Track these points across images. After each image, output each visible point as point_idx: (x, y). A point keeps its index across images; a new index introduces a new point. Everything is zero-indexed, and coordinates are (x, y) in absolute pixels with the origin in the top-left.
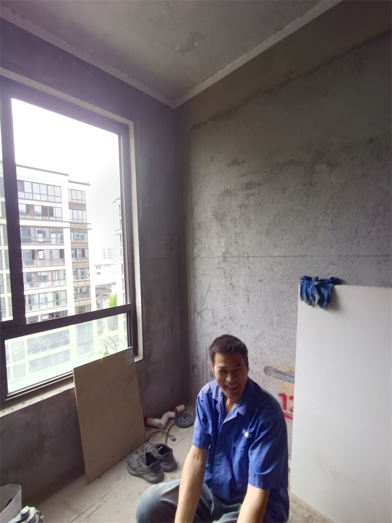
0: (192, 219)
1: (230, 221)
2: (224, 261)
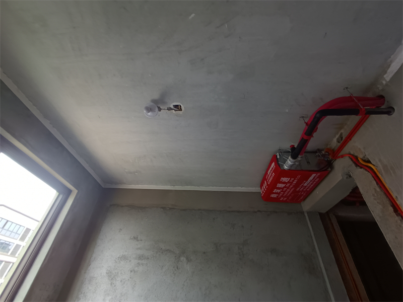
0: (85, 273)
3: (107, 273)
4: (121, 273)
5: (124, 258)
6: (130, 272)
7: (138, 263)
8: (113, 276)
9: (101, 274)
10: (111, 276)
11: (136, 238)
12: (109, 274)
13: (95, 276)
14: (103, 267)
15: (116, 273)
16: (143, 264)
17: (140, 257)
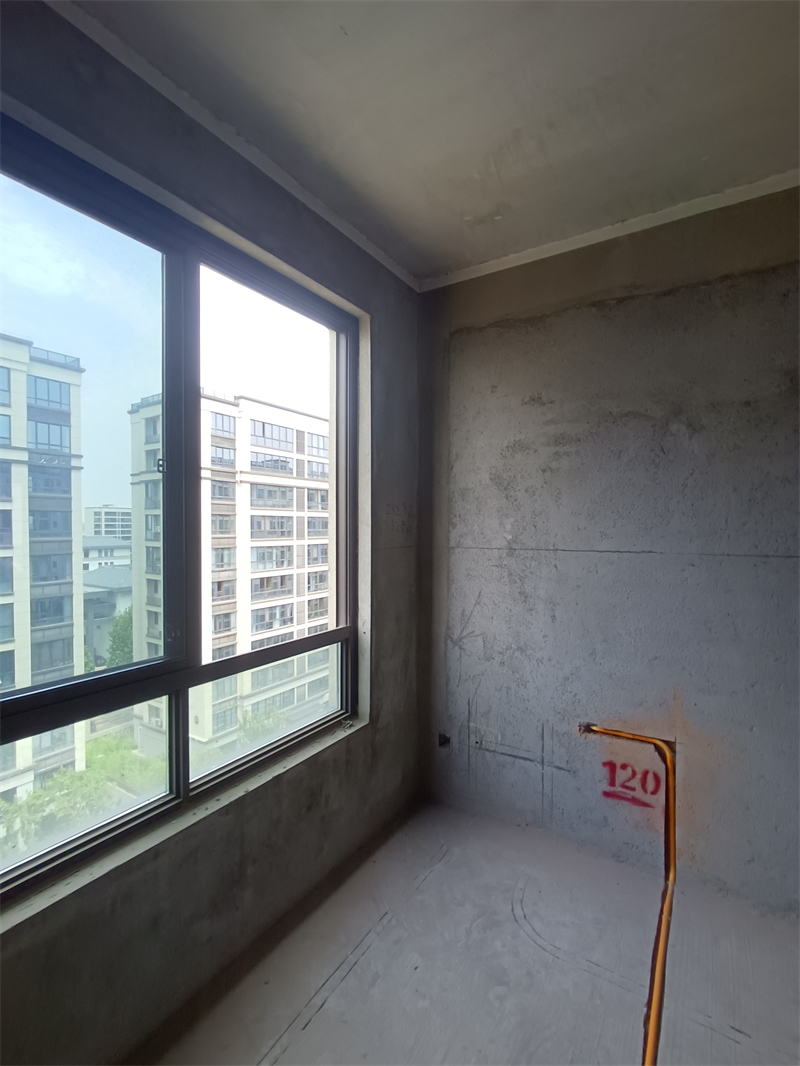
1: (523, 491)
2: (510, 555)
3: (492, 480)
4: (522, 477)
5: (519, 446)
6: (540, 472)
7: (556, 453)
8: (506, 483)
9: (480, 481)
10: (503, 484)
11: (536, 400)
12: (497, 480)
13: (470, 486)
14: (479, 468)
15: (510, 477)
16: (568, 454)
17: (558, 440)
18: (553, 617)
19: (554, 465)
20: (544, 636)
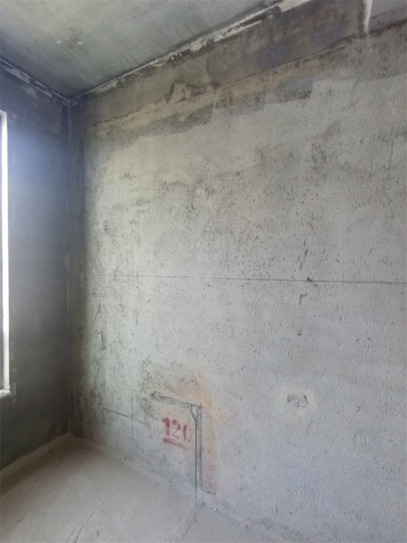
1: (121, 237)
2: (115, 280)
18: (137, 321)
19: (136, 219)
20: (133, 334)
